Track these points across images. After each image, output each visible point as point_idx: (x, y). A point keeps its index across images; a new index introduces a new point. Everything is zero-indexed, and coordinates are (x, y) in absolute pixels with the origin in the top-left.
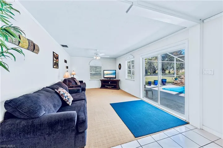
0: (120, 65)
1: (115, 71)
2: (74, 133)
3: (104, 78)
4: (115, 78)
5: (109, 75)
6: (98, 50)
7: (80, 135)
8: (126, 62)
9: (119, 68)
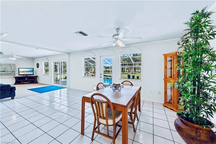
0: (38, 64)
1: (32, 69)
2: (10, 91)
3: (19, 75)
4: (33, 75)
5: (25, 72)
6: (14, 53)
7: (13, 92)
8: (43, 63)
9: (37, 67)
